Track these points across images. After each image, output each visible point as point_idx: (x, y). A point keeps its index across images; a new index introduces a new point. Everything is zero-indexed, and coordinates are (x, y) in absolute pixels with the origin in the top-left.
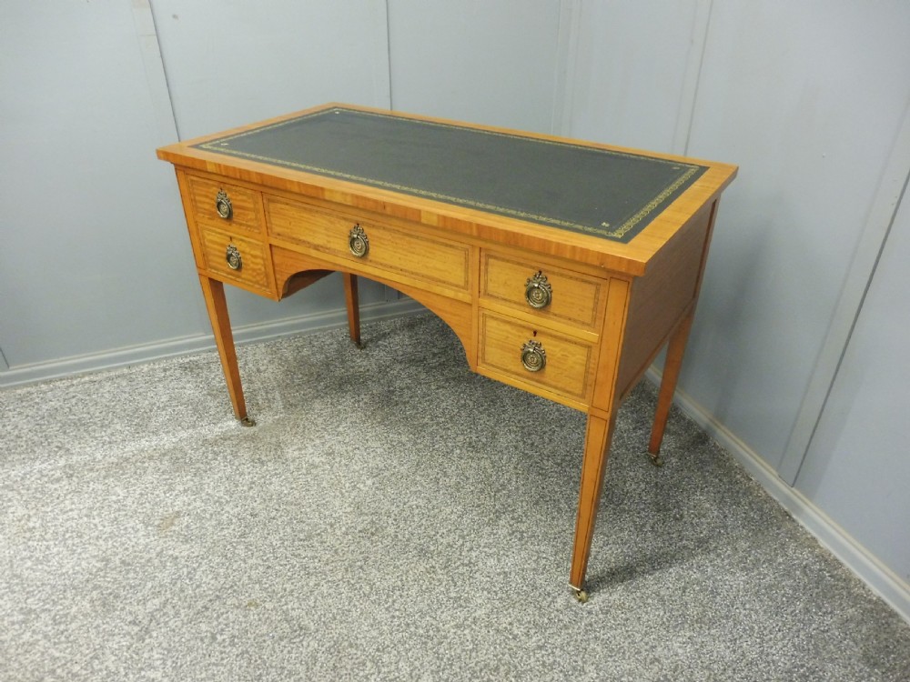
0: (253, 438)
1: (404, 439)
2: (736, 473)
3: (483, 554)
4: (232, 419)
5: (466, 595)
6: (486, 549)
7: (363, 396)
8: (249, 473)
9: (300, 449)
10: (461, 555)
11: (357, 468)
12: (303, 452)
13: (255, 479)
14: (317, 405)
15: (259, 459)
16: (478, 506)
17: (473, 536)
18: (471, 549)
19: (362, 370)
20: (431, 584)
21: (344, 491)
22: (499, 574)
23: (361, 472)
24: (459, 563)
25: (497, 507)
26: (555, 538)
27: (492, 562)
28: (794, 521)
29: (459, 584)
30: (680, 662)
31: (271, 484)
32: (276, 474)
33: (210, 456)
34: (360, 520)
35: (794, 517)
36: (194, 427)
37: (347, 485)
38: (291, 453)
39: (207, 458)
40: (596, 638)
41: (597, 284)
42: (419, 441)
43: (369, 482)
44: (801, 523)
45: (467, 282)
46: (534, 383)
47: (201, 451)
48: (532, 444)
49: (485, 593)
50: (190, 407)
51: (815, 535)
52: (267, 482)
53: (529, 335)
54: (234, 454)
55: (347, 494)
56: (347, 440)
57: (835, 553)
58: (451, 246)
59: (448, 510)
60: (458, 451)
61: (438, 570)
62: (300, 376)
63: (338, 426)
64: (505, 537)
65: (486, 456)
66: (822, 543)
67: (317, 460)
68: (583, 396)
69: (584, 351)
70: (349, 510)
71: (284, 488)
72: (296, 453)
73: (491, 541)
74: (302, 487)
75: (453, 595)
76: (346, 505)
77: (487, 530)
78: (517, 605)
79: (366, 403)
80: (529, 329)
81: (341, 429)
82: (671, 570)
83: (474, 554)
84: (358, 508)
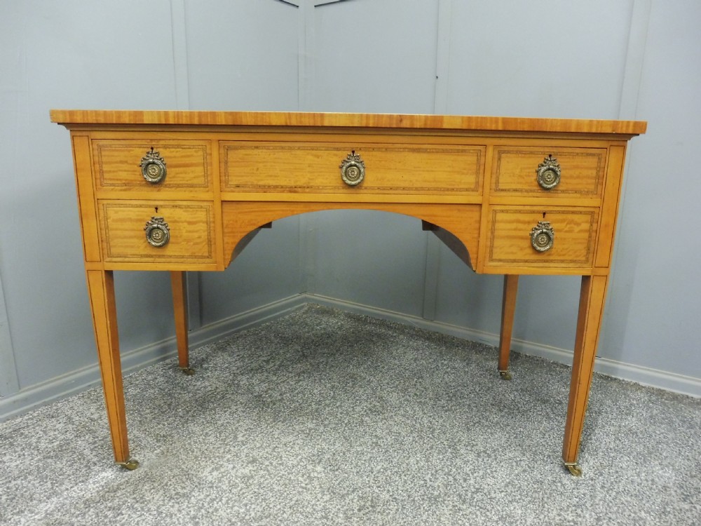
0: (148, 478)
1: (310, 425)
2: (554, 367)
3: (478, 478)
4: (104, 470)
5: (504, 513)
6: (475, 475)
7: (234, 408)
8: (179, 511)
9: (217, 469)
10: (463, 487)
11: (295, 462)
12: (222, 470)
13: (192, 513)
14: (193, 427)
15: (177, 494)
16: (432, 448)
17: (454, 470)
18: (465, 480)
19: (209, 388)
20: (469, 519)
21: (303, 485)
22: (507, 486)
23: (302, 464)
24: (470, 494)
25: (445, 443)
26: (510, 446)
27: (490, 481)
28: (615, 379)
29: (489, 507)
30: (677, 482)
31: (216, 510)
32: (213, 500)
33: (111, 514)
34: (347, 501)
35: (613, 376)
36: (55, 493)
37: (300, 479)
38: (208, 475)
39: (106, 517)
40: (617, 493)
41: (599, 155)
42: (326, 422)
43: (319, 468)
44: (621, 379)
45: (477, 183)
46: (541, 265)
47: (90, 513)
48: (416, 394)
49: (515, 503)
50: (30, 477)
51: (634, 381)
52: (210, 510)
53: (540, 218)
54: (142, 500)
55: (309, 486)
56: (258, 445)
57: (656, 387)
58: (463, 151)
59: (412, 460)
60: (367, 418)
61: (461, 506)
62: (148, 411)
63: (236, 437)
64: (477, 460)
65: (393, 414)
66: (642, 384)
67: (246, 471)
68: (587, 261)
69: (588, 217)
70: (326, 498)
71: (236, 508)
72: (215, 473)
73: (471, 467)
74: (256, 499)
75: (495, 518)
76: (320, 495)
77: (459, 462)
78: (545, 499)
79: (244, 412)
80: (539, 212)
81: (240, 438)
82: (596, 431)
83: (472, 482)
84: (334, 493)
